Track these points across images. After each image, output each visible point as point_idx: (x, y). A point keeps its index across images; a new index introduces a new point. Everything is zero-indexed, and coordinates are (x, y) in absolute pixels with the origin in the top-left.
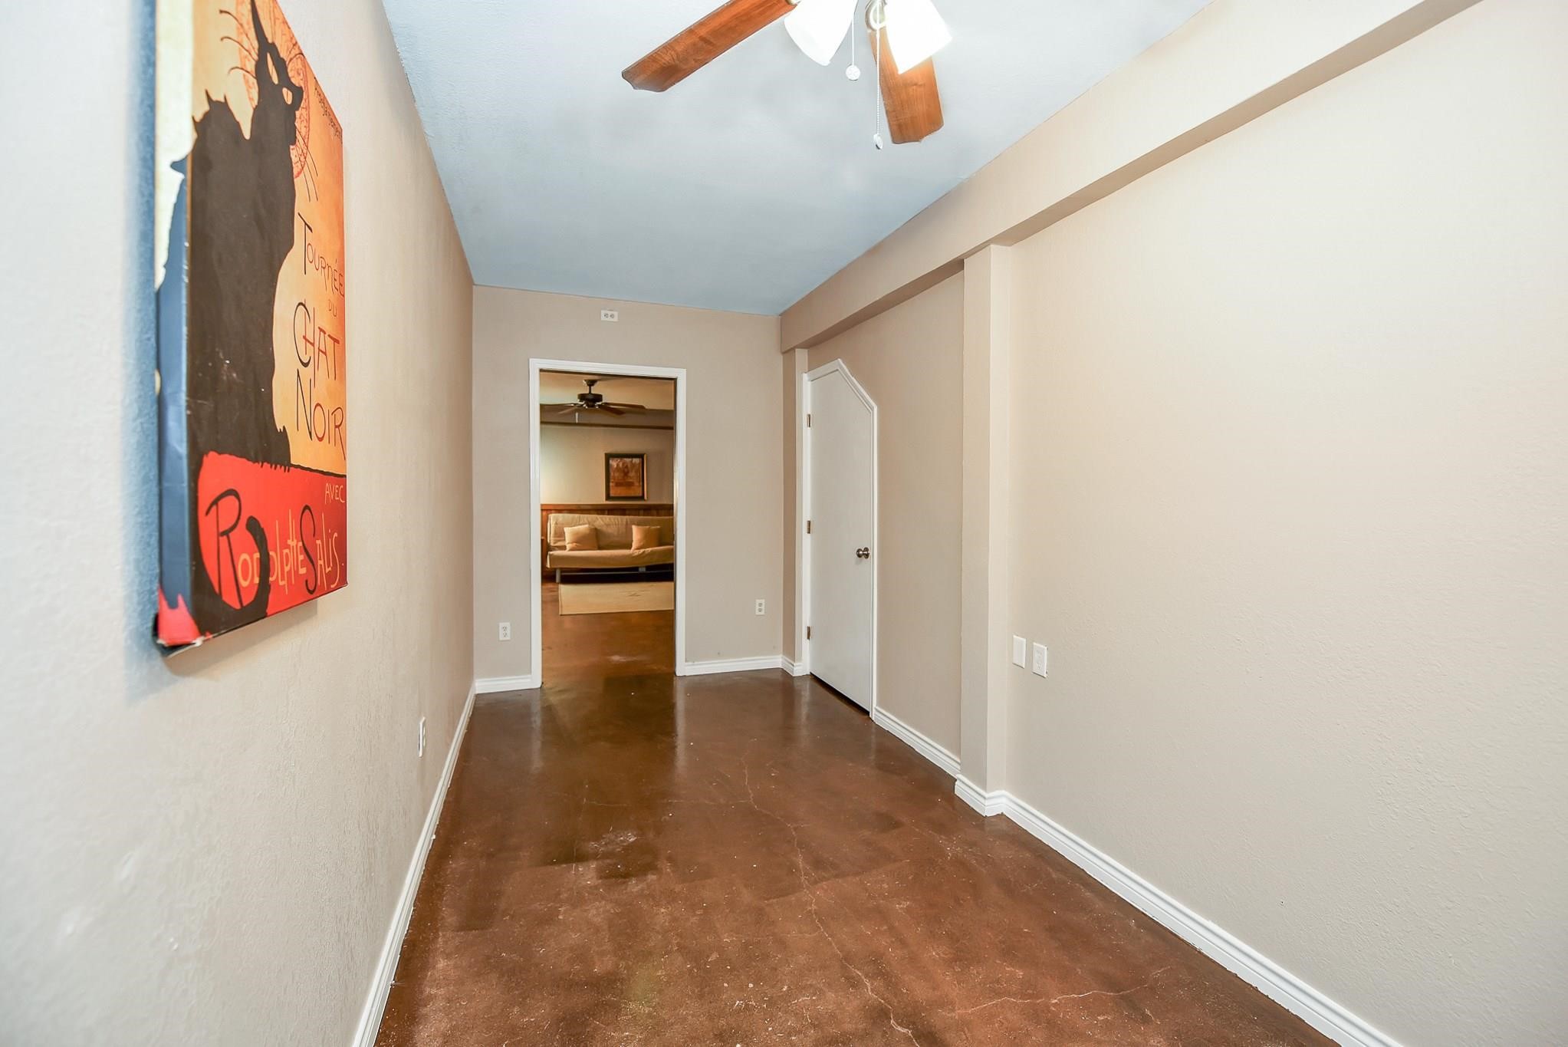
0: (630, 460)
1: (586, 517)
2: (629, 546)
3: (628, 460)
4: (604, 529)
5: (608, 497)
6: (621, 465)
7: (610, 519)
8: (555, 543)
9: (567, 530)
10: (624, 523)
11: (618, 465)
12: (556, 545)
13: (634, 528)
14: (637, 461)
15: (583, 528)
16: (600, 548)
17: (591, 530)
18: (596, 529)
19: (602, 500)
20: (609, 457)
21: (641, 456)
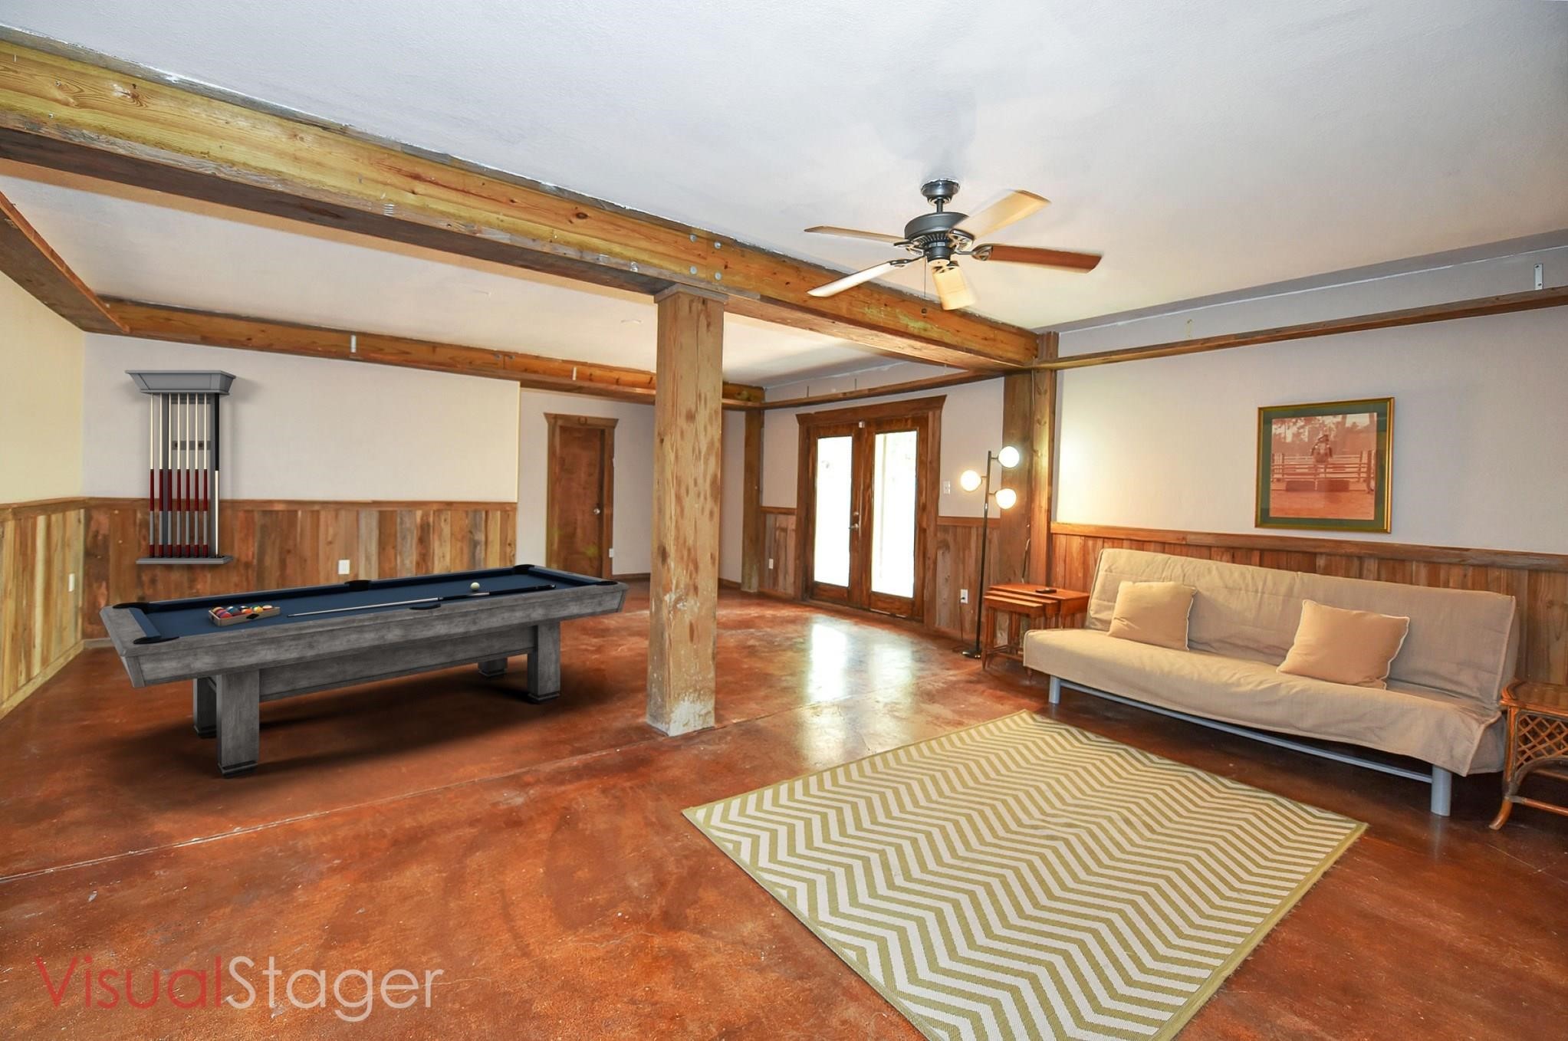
0: (1339, 418)
1: (1180, 564)
2: (1275, 653)
3: (1330, 421)
4: (1221, 597)
5: (1264, 518)
6: (1305, 437)
7: (1242, 575)
8: (1096, 612)
9: (1125, 587)
10: (1283, 589)
11: (1297, 435)
12: (1097, 616)
13: (1308, 608)
14: (1362, 420)
15: (1158, 588)
16: (1194, 645)
17: (1176, 594)
18: (1196, 595)
19: (1242, 522)
20: (1268, 416)
21: (1381, 408)
